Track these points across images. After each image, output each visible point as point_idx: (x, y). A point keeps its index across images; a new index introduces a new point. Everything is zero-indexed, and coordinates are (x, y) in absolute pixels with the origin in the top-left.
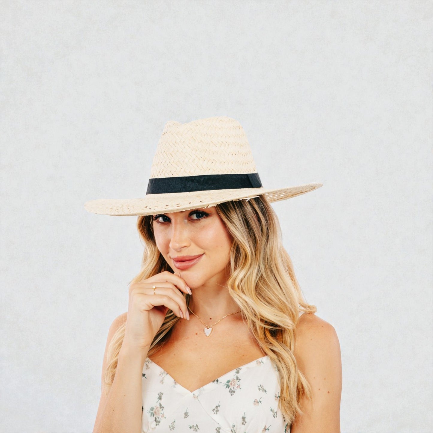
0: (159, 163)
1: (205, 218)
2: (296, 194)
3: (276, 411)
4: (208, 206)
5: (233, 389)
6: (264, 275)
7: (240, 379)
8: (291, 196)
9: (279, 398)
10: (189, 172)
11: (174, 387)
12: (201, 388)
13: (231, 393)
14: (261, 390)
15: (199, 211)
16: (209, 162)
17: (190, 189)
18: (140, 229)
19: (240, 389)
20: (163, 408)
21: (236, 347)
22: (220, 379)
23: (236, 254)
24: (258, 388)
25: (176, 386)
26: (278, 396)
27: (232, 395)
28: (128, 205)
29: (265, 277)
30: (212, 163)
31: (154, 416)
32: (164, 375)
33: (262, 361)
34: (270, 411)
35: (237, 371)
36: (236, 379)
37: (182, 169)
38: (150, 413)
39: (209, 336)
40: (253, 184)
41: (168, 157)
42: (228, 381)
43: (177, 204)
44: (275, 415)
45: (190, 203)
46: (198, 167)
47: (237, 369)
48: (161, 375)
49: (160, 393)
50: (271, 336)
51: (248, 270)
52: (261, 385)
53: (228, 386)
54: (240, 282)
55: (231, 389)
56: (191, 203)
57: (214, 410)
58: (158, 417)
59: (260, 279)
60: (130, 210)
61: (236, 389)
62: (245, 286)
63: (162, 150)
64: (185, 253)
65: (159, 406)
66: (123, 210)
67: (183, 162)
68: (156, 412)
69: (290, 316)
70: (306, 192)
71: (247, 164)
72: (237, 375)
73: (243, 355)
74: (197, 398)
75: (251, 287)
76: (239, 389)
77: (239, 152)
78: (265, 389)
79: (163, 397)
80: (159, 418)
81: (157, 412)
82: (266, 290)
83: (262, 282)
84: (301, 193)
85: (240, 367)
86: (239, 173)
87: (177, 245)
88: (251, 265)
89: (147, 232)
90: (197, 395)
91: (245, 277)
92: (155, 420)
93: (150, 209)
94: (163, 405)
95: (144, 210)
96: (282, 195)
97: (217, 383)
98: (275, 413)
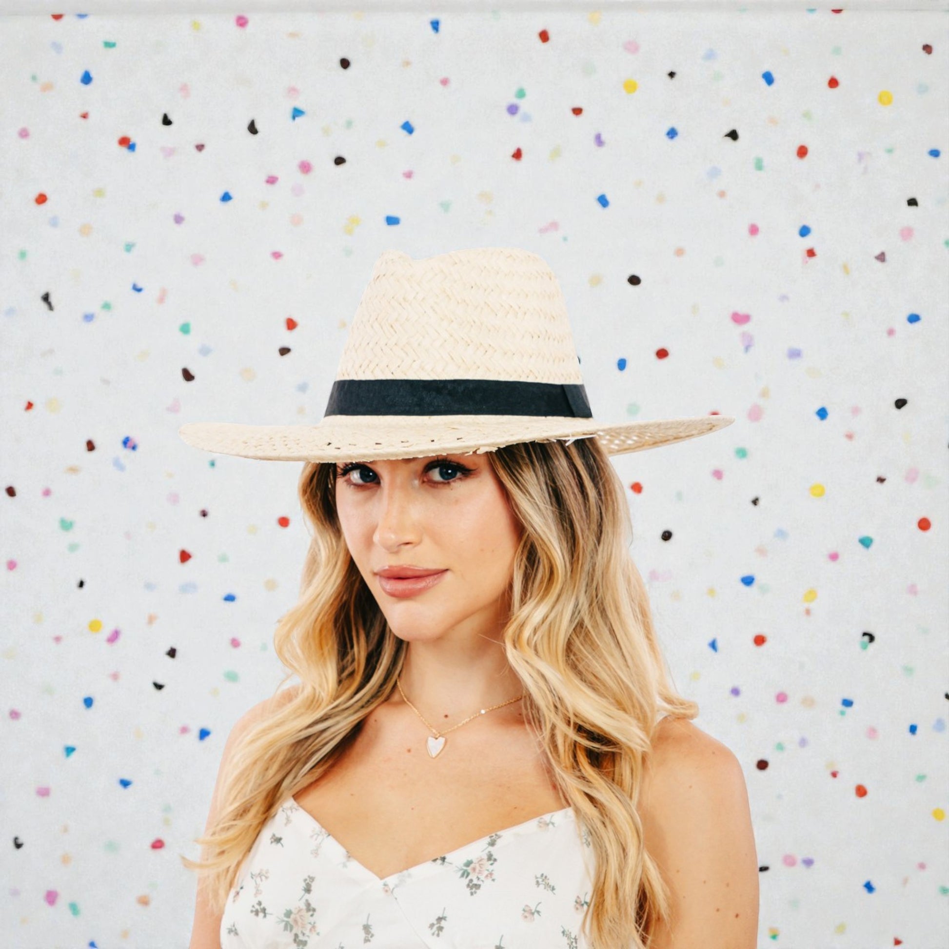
0: (360, 345)
1: (460, 479)
2: (663, 440)
3: (576, 936)
4: (479, 449)
5: (475, 882)
6: (587, 622)
7: (495, 860)
8: (649, 445)
9: (585, 907)
10: (432, 370)
11: (345, 866)
12: (405, 872)
13: (471, 889)
14: (542, 887)
15: (450, 461)
16: (478, 348)
17: (432, 409)
18: (306, 497)
19: (493, 880)
20: (314, 910)
21: (500, 786)
22: (449, 857)
23: (526, 567)
24: (535, 880)
25: (348, 864)
26: (583, 902)
27: (472, 894)
28: (285, 437)
29: (589, 627)
30: (485, 354)
31: (291, 930)
32: (320, 838)
33: (552, 821)
34: (562, 934)
35: (491, 840)
36: (486, 857)
37: (414, 361)
38: (284, 924)
39: (436, 757)
40: (574, 408)
41: (384, 332)
42: (468, 861)
43: (402, 442)
44: (574, 944)
45: (433, 441)
46: (452, 359)
47: (492, 836)
48: (316, 836)
49: (309, 877)
50: (589, 763)
51: (553, 607)
52: (542, 875)
53: (465, 874)
54: (532, 635)
55: (471, 881)
56: (435, 441)
57: (432, 926)
58: (302, 932)
59: (578, 629)
60: (289, 449)
61: (483, 881)
62: (543, 644)
63: (370, 316)
64: (407, 560)
65: (304, 907)
66: (275, 447)
67: (419, 345)
68: (296, 921)
69: (638, 719)
70: (688, 436)
71: (563, 361)
72: (491, 849)
73: (516, 808)
74: (392, 892)
75: (556, 646)
76: (489, 880)
77: (546, 331)
78: (552, 883)
79: (314, 886)
80: (304, 934)
81: (300, 921)
82: (590, 657)
83: (581, 638)
84: (675, 438)
85: (498, 833)
86: (544, 381)
87: (392, 538)
88: (559, 596)
89: (321, 505)
90: (391, 887)
91: (545, 623)
92: (295, 940)
93: (339, 448)
94: (313, 905)
95: (323, 450)
96: (630, 442)
97: (443, 864)
98: (574, 941)
